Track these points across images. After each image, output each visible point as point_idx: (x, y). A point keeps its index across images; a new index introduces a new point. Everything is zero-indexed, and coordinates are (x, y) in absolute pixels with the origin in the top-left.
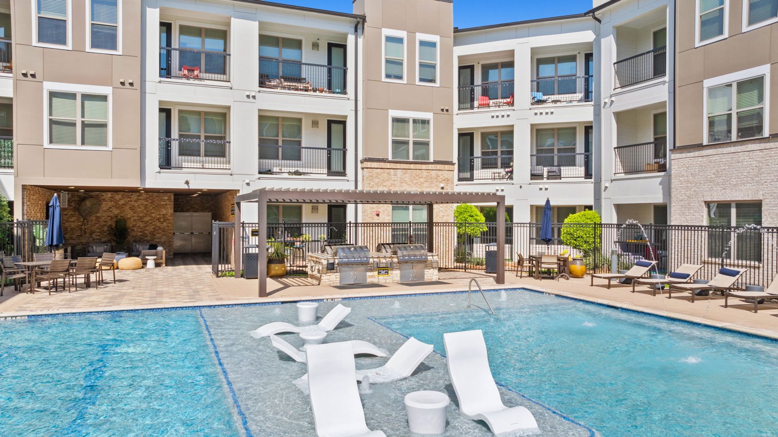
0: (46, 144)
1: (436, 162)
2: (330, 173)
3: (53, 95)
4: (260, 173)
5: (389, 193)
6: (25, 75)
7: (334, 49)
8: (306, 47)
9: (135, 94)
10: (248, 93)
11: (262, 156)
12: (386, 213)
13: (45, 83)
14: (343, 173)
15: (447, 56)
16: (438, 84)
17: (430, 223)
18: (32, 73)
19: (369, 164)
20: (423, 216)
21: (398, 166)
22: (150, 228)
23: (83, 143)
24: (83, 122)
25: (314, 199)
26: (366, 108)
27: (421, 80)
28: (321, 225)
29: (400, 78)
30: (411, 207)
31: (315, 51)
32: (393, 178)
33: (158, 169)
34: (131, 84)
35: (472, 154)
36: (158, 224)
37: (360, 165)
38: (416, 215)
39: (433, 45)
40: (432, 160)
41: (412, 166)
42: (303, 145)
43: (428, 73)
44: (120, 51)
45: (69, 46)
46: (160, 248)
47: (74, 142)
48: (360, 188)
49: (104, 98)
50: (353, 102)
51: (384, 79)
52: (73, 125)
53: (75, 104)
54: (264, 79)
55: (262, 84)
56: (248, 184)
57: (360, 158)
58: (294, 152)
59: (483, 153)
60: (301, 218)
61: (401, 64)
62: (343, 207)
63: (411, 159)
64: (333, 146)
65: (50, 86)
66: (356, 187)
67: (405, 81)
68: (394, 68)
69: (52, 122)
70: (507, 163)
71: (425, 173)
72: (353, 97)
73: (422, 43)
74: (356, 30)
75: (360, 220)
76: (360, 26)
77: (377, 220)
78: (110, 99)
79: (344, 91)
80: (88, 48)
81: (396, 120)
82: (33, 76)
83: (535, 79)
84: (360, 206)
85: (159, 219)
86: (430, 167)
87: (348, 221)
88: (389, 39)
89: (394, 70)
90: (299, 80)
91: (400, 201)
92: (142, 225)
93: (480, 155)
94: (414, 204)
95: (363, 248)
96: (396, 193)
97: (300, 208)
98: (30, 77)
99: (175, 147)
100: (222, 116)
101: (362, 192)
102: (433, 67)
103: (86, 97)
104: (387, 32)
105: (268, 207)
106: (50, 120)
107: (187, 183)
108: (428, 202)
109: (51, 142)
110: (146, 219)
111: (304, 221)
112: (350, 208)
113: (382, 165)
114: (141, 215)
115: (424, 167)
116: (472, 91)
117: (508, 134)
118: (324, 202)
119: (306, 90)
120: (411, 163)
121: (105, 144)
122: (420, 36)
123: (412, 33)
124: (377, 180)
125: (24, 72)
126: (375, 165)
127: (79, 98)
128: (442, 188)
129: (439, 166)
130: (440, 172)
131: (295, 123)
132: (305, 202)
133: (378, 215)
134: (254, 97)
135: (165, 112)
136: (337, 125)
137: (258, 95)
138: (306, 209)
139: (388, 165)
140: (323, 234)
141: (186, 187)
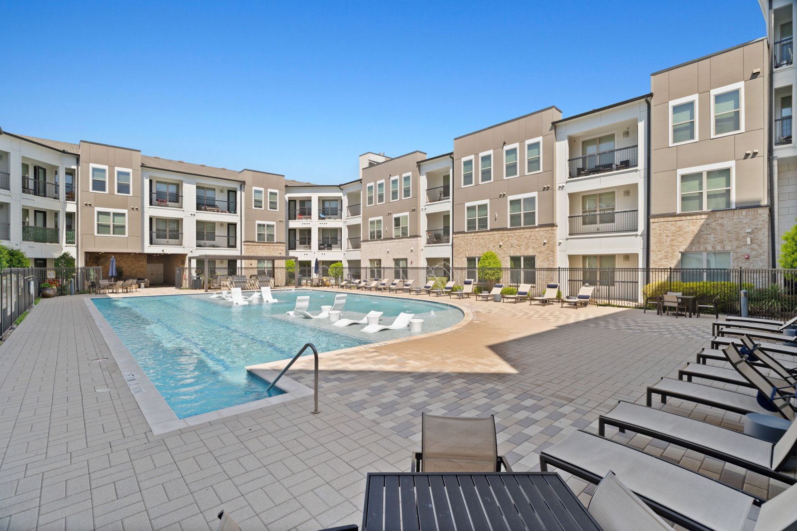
0: (96, 234)
1: (277, 243)
2: (229, 246)
3: (99, 213)
4: (197, 246)
5: (256, 256)
6: (86, 205)
7: (230, 193)
8: (217, 192)
9: (139, 213)
10: (191, 213)
11: (198, 239)
12: (255, 263)
13: (95, 208)
14: (235, 246)
15: (282, 197)
16: (278, 210)
17: (273, 268)
18: (90, 203)
19: (247, 243)
20: (270, 265)
21: (260, 244)
22: (135, 271)
23: (114, 234)
24: (114, 225)
25: (222, 258)
26: (246, 220)
27: (270, 208)
28: (225, 268)
29: (261, 207)
30: (266, 261)
31: (222, 194)
32: (258, 249)
33: (149, 245)
34: (137, 209)
35: (295, 239)
36: (139, 269)
37: (243, 244)
38: (267, 265)
39: (276, 194)
40: (275, 242)
41: (266, 244)
42: (216, 235)
43: (273, 205)
44: (131, 194)
45: (107, 192)
46: (146, 280)
47: (110, 233)
48: (243, 254)
49: (124, 215)
50: (240, 217)
51: (253, 208)
52: (109, 226)
53: (110, 218)
54: (199, 207)
55: (198, 209)
56: (191, 252)
57: (243, 240)
58: (212, 237)
59: (300, 238)
60: (215, 266)
61: (261, 202)
62: (235, 261)
63: (266, 241)
64: (230, 235)
65: (97, 209)
66: (241, 254)
67: (263, 209)
68: (258, 203)
69: (99, 225)
70: (309, 243)
71: (272, 247)
72: (240, 215)
73: (271, 193)
74: (241, 189)
75: (243, 266)
76: (243, 185)
77: (250, 266)
78: (127, 215)
79: (235, 212)
80: (116, 193)
81: (259, 225)
82: (90, 205)
83: (321, 209)
84: (243, 261)
85: (139, 267)
86: (274, 244)
87: (237, 267)
88: (256, 191)
89: (258, 204)
90: (214, 206)
91: (260, 259)
92: (130, 270)
93: (299, 239)
94: (267, 260)
95: (244, 276)
96: (259, 257)
97: (215, 261)
98: (88, 206)
99: (154, 235)
100: (178, 222)
101: (243, 256)
102: (276, 203)
103: (115, 214)
104: (254, 188)
105: (209, 261)
106: (98, 224)
107: (163, 251)
108: (273, 260)
109: (98, 233)
110: (133, 267)
111: (216, 267)
112: (239, 262)
113: (253, 244)
114: (129, 265)
115: (272, 244)
116: (295, 212)
117: (309, 231)
118: (226, 259)
119: (218, 212)
120: (266, 243)
121: (124, 234)
122: (270, 190)
123: (266, 189)
124: (250, 250)
125: (86, 203)
126: (250, 243)
127: (112, 214)
128: (280, 253)
129: (278, 244)
130: (279, 247)
131: (213, 224)
132: (218, 259)
133: (251, 265)
134: (194, 215)
135: (151, 219)
136: (232, 226)
137: (196, 214)
138: (217, 262)
139: (256, 244)
140: (226, 272)
141: (162, 252)
